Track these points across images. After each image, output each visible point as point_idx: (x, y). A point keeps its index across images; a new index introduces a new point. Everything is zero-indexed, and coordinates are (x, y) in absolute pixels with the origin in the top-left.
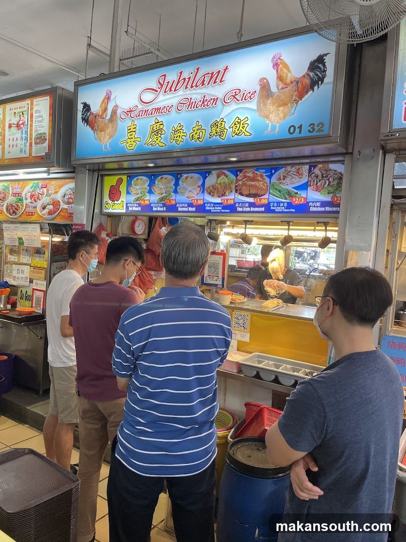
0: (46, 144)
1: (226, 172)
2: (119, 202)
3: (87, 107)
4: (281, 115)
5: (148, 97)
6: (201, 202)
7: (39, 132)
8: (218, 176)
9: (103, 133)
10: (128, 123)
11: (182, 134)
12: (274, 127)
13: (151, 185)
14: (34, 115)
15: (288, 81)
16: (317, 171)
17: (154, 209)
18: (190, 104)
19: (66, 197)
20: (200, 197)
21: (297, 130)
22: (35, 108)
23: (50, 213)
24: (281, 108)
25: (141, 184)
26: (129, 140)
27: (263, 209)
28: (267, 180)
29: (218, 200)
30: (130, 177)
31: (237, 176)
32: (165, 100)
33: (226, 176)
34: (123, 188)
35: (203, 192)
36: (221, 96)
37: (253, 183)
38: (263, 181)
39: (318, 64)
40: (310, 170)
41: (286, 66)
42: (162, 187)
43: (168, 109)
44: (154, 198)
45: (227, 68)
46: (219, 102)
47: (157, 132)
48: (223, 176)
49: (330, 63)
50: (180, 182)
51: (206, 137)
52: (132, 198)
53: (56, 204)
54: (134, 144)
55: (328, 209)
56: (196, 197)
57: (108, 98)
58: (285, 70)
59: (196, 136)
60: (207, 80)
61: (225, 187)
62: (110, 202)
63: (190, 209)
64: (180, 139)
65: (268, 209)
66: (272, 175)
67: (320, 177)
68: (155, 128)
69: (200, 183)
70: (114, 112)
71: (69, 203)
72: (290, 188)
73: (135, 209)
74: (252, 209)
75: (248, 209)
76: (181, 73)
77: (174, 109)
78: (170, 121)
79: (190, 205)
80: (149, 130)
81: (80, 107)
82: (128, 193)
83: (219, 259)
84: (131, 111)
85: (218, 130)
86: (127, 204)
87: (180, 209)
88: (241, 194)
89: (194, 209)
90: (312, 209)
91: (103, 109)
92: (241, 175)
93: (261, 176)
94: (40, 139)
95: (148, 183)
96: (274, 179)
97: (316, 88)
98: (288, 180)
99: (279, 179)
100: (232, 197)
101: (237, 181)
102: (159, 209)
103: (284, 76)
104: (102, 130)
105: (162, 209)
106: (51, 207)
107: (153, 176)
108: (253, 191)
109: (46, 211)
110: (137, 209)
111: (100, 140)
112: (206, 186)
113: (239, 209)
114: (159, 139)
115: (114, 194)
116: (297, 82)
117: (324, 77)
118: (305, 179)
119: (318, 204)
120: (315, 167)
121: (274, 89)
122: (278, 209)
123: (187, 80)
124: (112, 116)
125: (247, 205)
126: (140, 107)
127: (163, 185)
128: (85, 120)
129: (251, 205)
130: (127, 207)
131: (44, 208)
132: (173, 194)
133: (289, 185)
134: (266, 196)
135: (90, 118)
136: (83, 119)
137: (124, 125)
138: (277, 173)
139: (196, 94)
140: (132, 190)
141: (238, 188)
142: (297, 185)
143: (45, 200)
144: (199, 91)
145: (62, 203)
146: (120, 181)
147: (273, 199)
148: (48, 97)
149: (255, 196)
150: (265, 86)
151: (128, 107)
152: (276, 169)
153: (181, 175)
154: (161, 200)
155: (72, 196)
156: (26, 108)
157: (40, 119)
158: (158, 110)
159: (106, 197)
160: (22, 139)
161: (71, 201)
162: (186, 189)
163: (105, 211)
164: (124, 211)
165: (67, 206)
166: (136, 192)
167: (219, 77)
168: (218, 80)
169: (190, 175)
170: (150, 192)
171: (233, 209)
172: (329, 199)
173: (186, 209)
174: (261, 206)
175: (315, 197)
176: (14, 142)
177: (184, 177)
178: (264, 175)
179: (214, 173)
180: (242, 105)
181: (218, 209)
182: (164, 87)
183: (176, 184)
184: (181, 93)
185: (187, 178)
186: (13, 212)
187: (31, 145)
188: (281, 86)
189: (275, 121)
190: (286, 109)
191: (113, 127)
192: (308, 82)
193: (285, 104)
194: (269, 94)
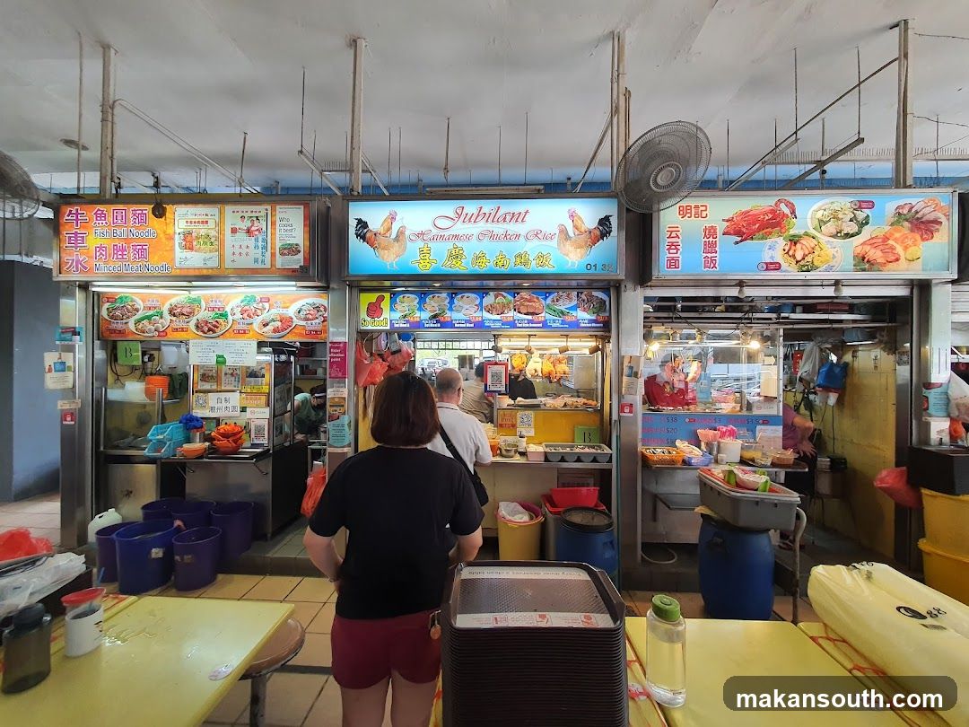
0: (301, 256)
1: (503, 293)
2: (382, 318)
3: (362, 224)
4: (579, 256)
5: (443, 223)
6: (480, 319)
7: (288, 242)
8: (496, 297)
9: (386, 251)
10: (420, 244)
11: (484, 261)
12: (573, 265)
13: (422, 301)
14: (277, 224)
15: (583, 230)
16: (583, 297)
17: (426, 325)
18: (493, 237)
19: (301, 313)
20: (479, 314)
21: (593, 268)
22: (278, 216)
23: (275, 331)
24: (579, 250)
25: (408, 303)
26: (421, 261)
27: (541, 325)
28: (543, 302)
29: (498, 317)
30: (394, 295)
31: (515, 297)
32: (461, 228)
33: (505, 297)
34: (386, 305)
35: (481, 310)
36: (523, 233)
37: (530, 304)
38: (540, 303)
39: (604, 222)
40: (578, 296)
41: (580, 218)
42: (436, 305)
43: (468, 238)
44: (425, 315)
45: (527, 212)
46: (522, 238)
47: (456, 255)
48: (501, 297)
49: (614, 221)
50: (455, 301)
51: (510, 267)
52: (397, 315)
53: (286, 322)
54: (428, 265)
55: (594, 325)
56: (475, 315)
57: (393, 218)
58: (579, 222)
59: (500, 264)
60: (508, 218)
61: (504, 306)
62: (369, 319)
63: (468, 325)
64: (483, 265)
65: (545, 325)
66: (547, 297)
67: (586, 301)
68: (453, 252)
69: (477, 302)
70: (401, 233)
71: (307, 319)
72: (563, 308)
73: (402, 325)
74: (531, 325)
75: (527, 325)
76: (481, 208)
77: (474, 237)
78: (470, 248)
79: (467, 321)
80: (446, 254)
81: (353, 223)
82: (392, 309)
83: (502, 369)
84: (422, 234)
85: (522, 260)
86: (391, 321)
87: (456, 325)
88: (519, 312)
89: (472, 325)
90: (582, 325)
91: (386, 227)
92: (518, 297)
93: (538, 298)
94: (291, 250)
95: (417, 301)
96: (549, 301)
97: (605, 238)
98: (561, 302)
99: (553, 301)
100: (511, 314)
101: (515, 301)
102: (432, 325)
103: (579, 225)
104: (384, 249)
105: (436, 325)
106: (278, 324)
107: (423, 295)
108: (531, 311)
109: (270, 327)
110: (405, 326)
111: (383, 258)
112: (484, 305)
113: (519, 325)
114: (459, 263)
115: (374, 310)
116: (590, 232)
117: (611, 231)
118: (574, 302)
119: (586, 321)
120: (582, 293)
121: (571, 234)
122: (554, 325)
123: (487, 215)
124: (398, 236)
125: (526, 322)
126: (435, 231)
128: (363, 237)
129: (530, 321)
130: (392, 325)
131: (265, 325)
132: (447, 311)
133: (562, 306)
134: (543, 315)
135: (368, 235)
136: (358, 235)
137: (413, 248)
138: (551, 297)
139: (499, 228)
140: (399, 306)
141: (517, 307)
142: (570, 306)
143: (265, 316)
144: (500, 225)
145: (295, 319)
146: (381, 299)
147: (548, 316)
148: (302, 207)
149: (532, 314)
150: (563, 231)
151: (418, 230)
152: (550, 294)
153: (456, 294)
154: (435, 316)
155: (312, 312)
156: (263, 213)
157: (289, 228)
158: (456, 237)
159: (363, 314)
160: (256, 247)
161: (311, 317)
162: (462, 307)
163: (362, 328)
164: (388, 328)
165: (303, 323)
166: (403, 309)
167: (521, 217)
168: (520, 220)
169: (466, 295)
170: (420, 309)
171: (513, 325)
172: (594, 318)
173: (464, 325)
174: (539, 323)
175: (584, 316)
176: (243, 250)
177: (460, 296)
178: (540, 297)
179: (491, 293)
180: (544, 243)
181: (498, 325)
182: (462, 218)
183: (451, 302)
184: (482, 226)
185: (462, 297)
186: (209, 329)
187: (273, 255)
188: (577, 233)
189: (572, 259)
190: (583, 251)
191: (400, 247)
192: (598, 233)
193: (581, 247)
194: (567, 237)
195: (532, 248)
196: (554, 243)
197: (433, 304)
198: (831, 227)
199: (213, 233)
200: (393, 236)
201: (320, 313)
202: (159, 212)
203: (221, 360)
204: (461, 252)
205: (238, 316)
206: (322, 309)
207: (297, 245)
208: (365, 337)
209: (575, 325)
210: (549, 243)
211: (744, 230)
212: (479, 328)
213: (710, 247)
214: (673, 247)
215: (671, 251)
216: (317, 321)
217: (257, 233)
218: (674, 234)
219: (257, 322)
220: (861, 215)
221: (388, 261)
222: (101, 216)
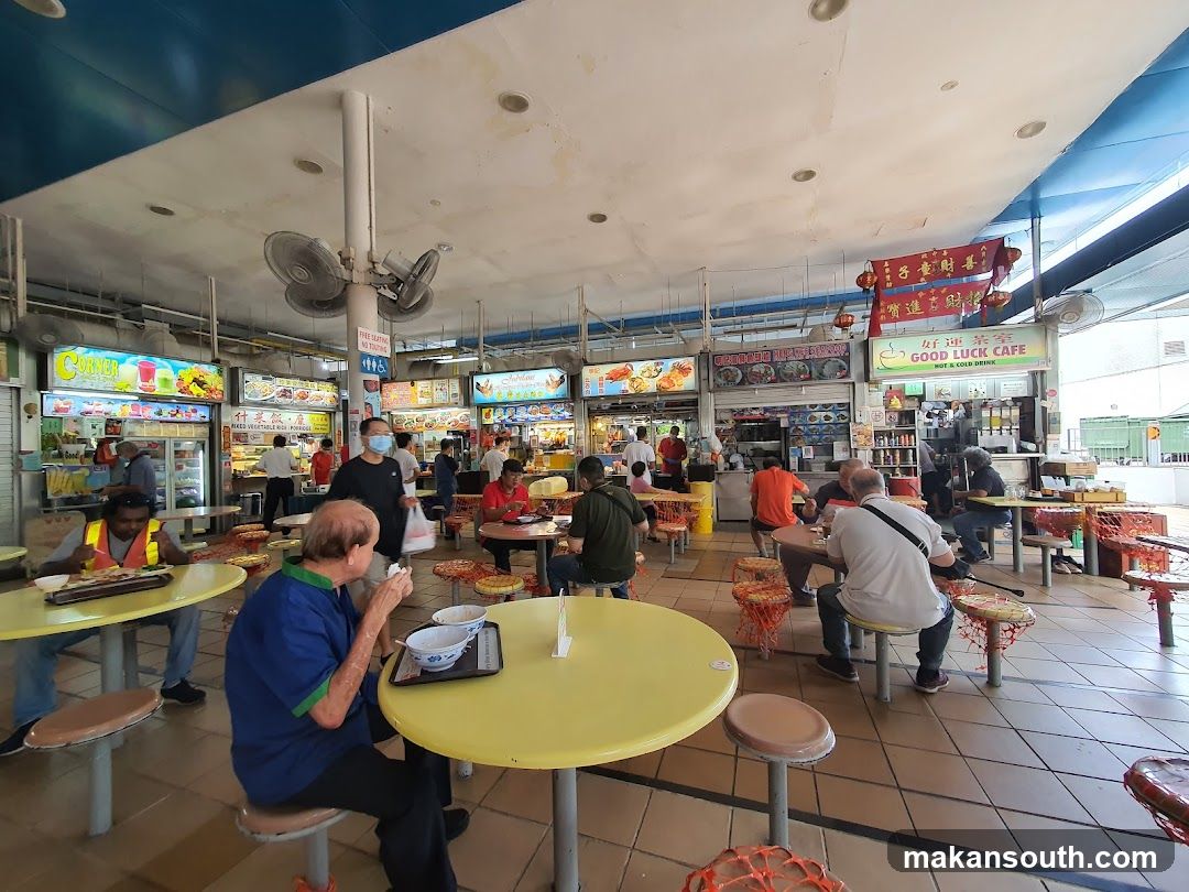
0: (457, 398)
2: (490, 419)
3: (478, 384)
4: (554, 391)
5: (505, 382)
7: (454, 393)
8: (533, 407)
9: (486, 394)
10: (497, 391)
13: (505, 411)
14: (451, 385)
15: (554, 381)
18: (523, 386)
19: (461, 418)
22: (452, 383)
23: (453, 425)
24: (553, 389)
25: (500, 411)
27: (550, 418)
28: (550, 408)
29: (533, 416)
30: (494, 409)
31: (540, 407)
32: (511, 383)
33: (536, 407)
34: (492, 413)
35: (527, 413)
36: (533, 384)
37: (545, 410)
38: (548, 409)
39: (562, 378)
41: (553, 377)
43: (514, 387)
45: (534, 375)
46: (533, 386)
49: (565, 377)
50: (517, 410)
51: (531, 397)
52: (496, 417)
53: (456, 421)
56: (525, 415)
57: (488, 381)
60: (528, 378)
61: (536, 412)
62: (486, 419)
65: (552, 418)
68: (509, 393)
69: (526, 410)
70: (491, 387)
74: (546, 419)
76: (518, 375)
77: (516, 387)
78: (515, 391)
79: (522, 418)
81: (475, 384)
82: (494, 415)
84: (498, 387)
86: (494, 420)
88: (542, 414)
91: (486, 385)
93: (547, 407)
94: (454, 396)
96: (552, 408)
97: (562, 384)
98: (557, 408)
99: (555, 408)
100: (539, 415)
101: (540, 409)
107: (505, 409)
109: (451, 424)
110: (497, 421)
112: (528, 411)
113: (541, 419)
115: (488, 416)
116: (557, 382)
118: (561, 408)
121: (550, 383)
122: (555, 418)
123: (520, 378)
125: (544, 417)
126: (503, 385)
128: (478, 389)
129: (546, 417)
132: (514, 415)
133: (558, 410)
134: (551, 414)
135: (480, 388)
137: (495, 392)
138: (554, 406)
139: (524, 382)
140: (496, 414)
141: (540, 411)
142: (560, 410)
143: (449, 420)
145: (460, 421)
146: (490, 411)
147: (553, 415)
148: (458, 379)
149: (547, 414)
150: (548, 382)
151: (497, 385)
152: (551, 405)
154: (510, 417)
156: (446, 383)
157: (454, 387)
158: (510, 387)
159: (483, 417)
160: (444, 395)
161: (464, 419)
163: (484, 423)
164: (493, 422)
165: (462, 422)
166: (498, 414)
170: (505, 414)
175: (566, 414)
176: (439, 397)
179: (531, 406)
182: (512, 379)
184: (519, 382)
185: (520, 408)
186: (429, 426)
187: (449, 398)
188: (552, 382)
189: (552, 393)
190: (555, 389)
191: (491, 392)
192: (560, 382)
194: (549, 385)
195: (536, 390)
196: (544, 387)
197: (509, 412)
198: (647, 374)
199: (430, 391)
200: (489, 388)
201: (467, 418)
202: (413, 384)
205: (440, 421)
206: (468, 416)
207: (457, 393)
208: (484, 426)
210: (542, 387)
211: (613, 377)
213: (601, 385)
216: (466, 421)
217: (444, 390)
218: (588, 381)
219: (446, 422)
220: (659, 368)
221: (487, 397)
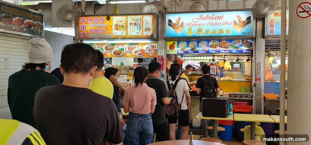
0: (151, 31)
1: (216, 41)
2: (174, 50)
3: (170, 21)
4: (240, 30)
5: (196, 20)
6: (208, 50)
7: (147, 27)
8: (213, 42)
9: (178, 30)
10: (188, 27)
11: (209, 32)
12: (238, 32)
13: (188, 44)
14: (144, 21)
15: (241, 21)
16: (244, 42)
17: (189, 52)
18: (212, 24)
19: (148, 49)
21: (245, 34)
22: (144, 19)
23: (139, 54)
24: (240, 28)
25: (183, 44)
26: (189, 33)
27: (229, 52)
28: (230, 44)
29: (214, 49)
30: (179, 42)
31: (220, 42)
32: (201, 22)
33: (216, 42)
34: (176, 45)
35: (208, 47)
36: (222, 23)
37: (225, 44)
38: (228, 44)
39: (249, 18)
40: (242, 41)
41: (241, 18)
43: (204, 25)
44: (189, 49)
45: (223, 16)
46: (221, 25)
47: (200, 30)
48: (215, 42)
50: (199, 44)
51: (217, 34)
52: (180, 49)
53: (143, 51)
54: (191, 34)
55: (248, 51)
56: (206, 48)
57: (180, 19)
58: (241, 19)
59: (214, 33)
60: (217, 18)
61: (216, 45)
62: (170, 50)
63: (204, 52)
64: (208, 33)
66: (231, 42)
67: (245, 43)
69: (207, 44)
70: (182, 24)
72: (237, 46)
73: (181, 52)
74: (225, 52)
75: (224, 52)
76: (208, 15)
77: (206, 25)
79: (203, 51)
80: (196, 30)
81: (167, 21)
82: (178, 47)
83: (215, 67)
84: (189, 24)
85: (221, 32)
86: (177, 51)
87: (199, 52)
88: (221, 47)
89: (205, 52)
90: (243, 51)
91: (178, 22)
92: (221, 42)
93: (228, 43)
94: (148, 29)
95: (186, 44)
96: (232, 43)
97: (249, 24)
98: (236, 44)
100: (218, 48)
101: (220, 44)
102: (191, 52)
103: (240, 20)
104: (177, 29)
105: (193, 52)
106: (140, 52)
107: (188, 42)
108: (226, 47)
110: (182, 52)
111: (177, 32)
112: (209, 45)
113: (221, 52)
114: (201, 33)
115: (172, 47)
116: (244, 22)
117: (251, 21)
118: (241, 44)
119: (245, 50)
120: (243, 40)
121: (237, 23)
122: (234, 52)
123: (210, 17)
124: (181, 25)
125: (224, 50)
126: (193, 23)
127: (192, 45)
128: (170, 25)
129: (225, 50)
130: (178, 52)
131: (136, 52)
132: (196, 47)
133: (236, 45)
134: (230, 48)
135: (172, 25)
136: (169, 25)
140: (180, 46)
141: (220, 46)
143: (136, 49)
144: (214, 20)
145: (146, 50)
146: (174, 43)
147: (231, 49)
148: (152, 16)
149: (226, 48)
150: (235, 23)
151: (188, 23)
152: (232, 41)
153: (199, 41)
154: (192, 49)
155: (151, 48)
156: (140, 18)
157: (147, 23)
158: (200, 24)
159: (168, 49)
160: (138, 29)
161: (151, 50)
162: (202, 46)
163: (168, 53)
164: (177, 53)
165: (148, 52)
166: (181, 47)
167: (221, 18)
168: (221, 19)
169: (203, 42)
170: (187, 47)
171: (219, 52)
172: (248, 49)
173: (202, 52)
174: (228, 51)
175: (244, 48)
176: (133, 31)
177: (201, 42)
178: (229, 42)
179: (212, 41)
180: (228, 26)
181: (214, 52)
182: (202, 18)
183: (198, 44)
184: (208, 21)
185: (202, 42)
186: (118, 54)
187: (143, 31)
188: (239, 22)
189: (238, 31)
190: (241, 28)
191: (182, 28)
192: (247, 22)
193: (241, 27)
194: (236, 24)
195: (224, 28)
196: (232, 26)
199: (124, 25)
200: (180, 25)
201: (154, 48)
202: (108, 18)
203: (122, 64)
204: (201, 29)
205: (127, 49)
206: (154, 47)
207: (150, 28)
208: (169, 56)
209: (241, 51)
210: (230, 26)
212: (208, 53)
214: (272, 26)
215: (271, 28)
216: (153, 51)
217: (137, 24)
218: (272, 22)
219: (133, 51)
221: (179, 33)
222: (91, 20)
